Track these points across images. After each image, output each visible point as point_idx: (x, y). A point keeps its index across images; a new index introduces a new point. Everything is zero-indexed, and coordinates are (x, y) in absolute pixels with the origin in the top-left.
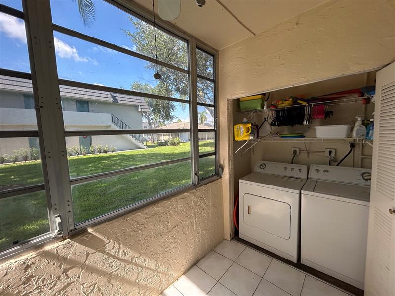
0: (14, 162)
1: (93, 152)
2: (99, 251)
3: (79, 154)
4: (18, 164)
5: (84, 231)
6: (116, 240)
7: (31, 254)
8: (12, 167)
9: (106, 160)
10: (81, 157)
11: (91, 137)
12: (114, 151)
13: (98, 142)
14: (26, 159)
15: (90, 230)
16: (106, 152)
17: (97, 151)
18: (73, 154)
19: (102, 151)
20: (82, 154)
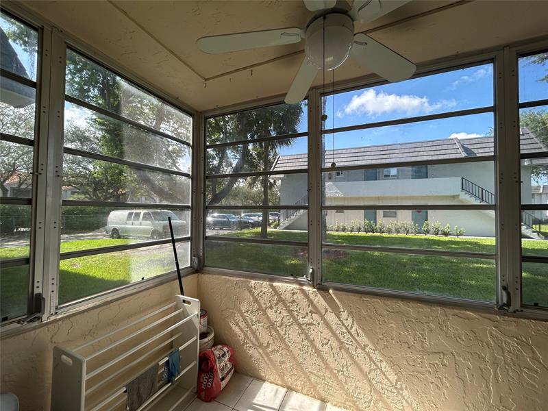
0: (351, 231)
1: (427, 232)
2: (335, 314)
3: (408, 232)
4: (353, 234)
5: (326, 290)
6: (350, 313)
7: (297, 286)
8: (349, 236)
9: (439, 246)
10: (410, 236)
11: (427, 213)
12: (461, 235)
13: (436, 219)
14: (359, 230)
15: (331, 291)
16: (446, 234)
17: (432, 231)
18: (410, 231)
19: (440, 232)
20: (412, 233)
